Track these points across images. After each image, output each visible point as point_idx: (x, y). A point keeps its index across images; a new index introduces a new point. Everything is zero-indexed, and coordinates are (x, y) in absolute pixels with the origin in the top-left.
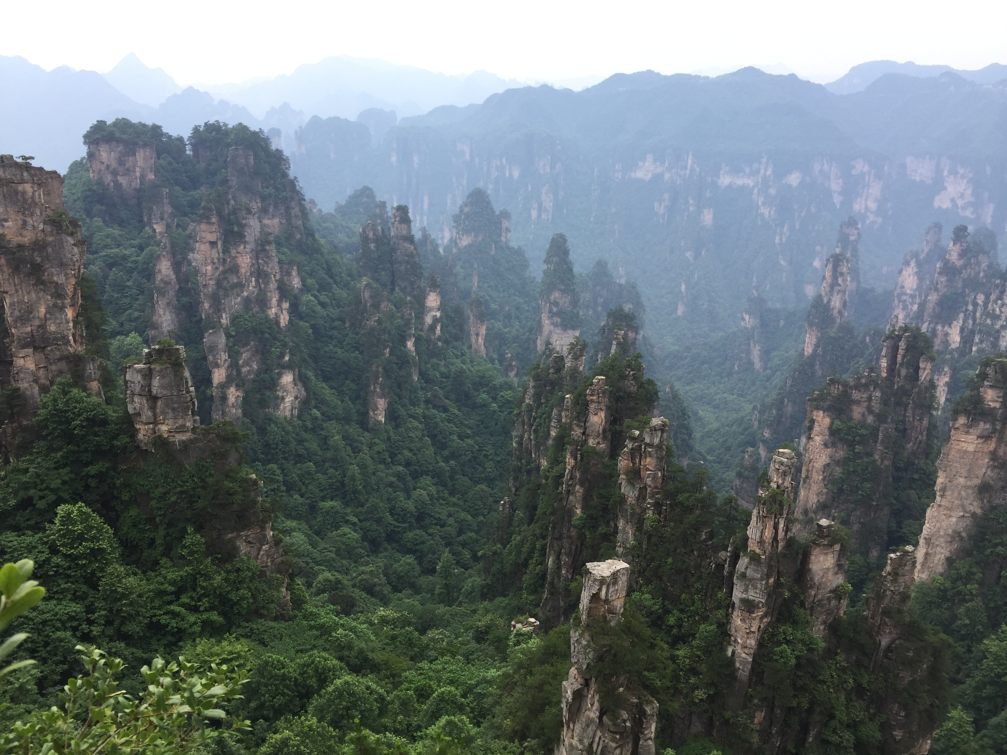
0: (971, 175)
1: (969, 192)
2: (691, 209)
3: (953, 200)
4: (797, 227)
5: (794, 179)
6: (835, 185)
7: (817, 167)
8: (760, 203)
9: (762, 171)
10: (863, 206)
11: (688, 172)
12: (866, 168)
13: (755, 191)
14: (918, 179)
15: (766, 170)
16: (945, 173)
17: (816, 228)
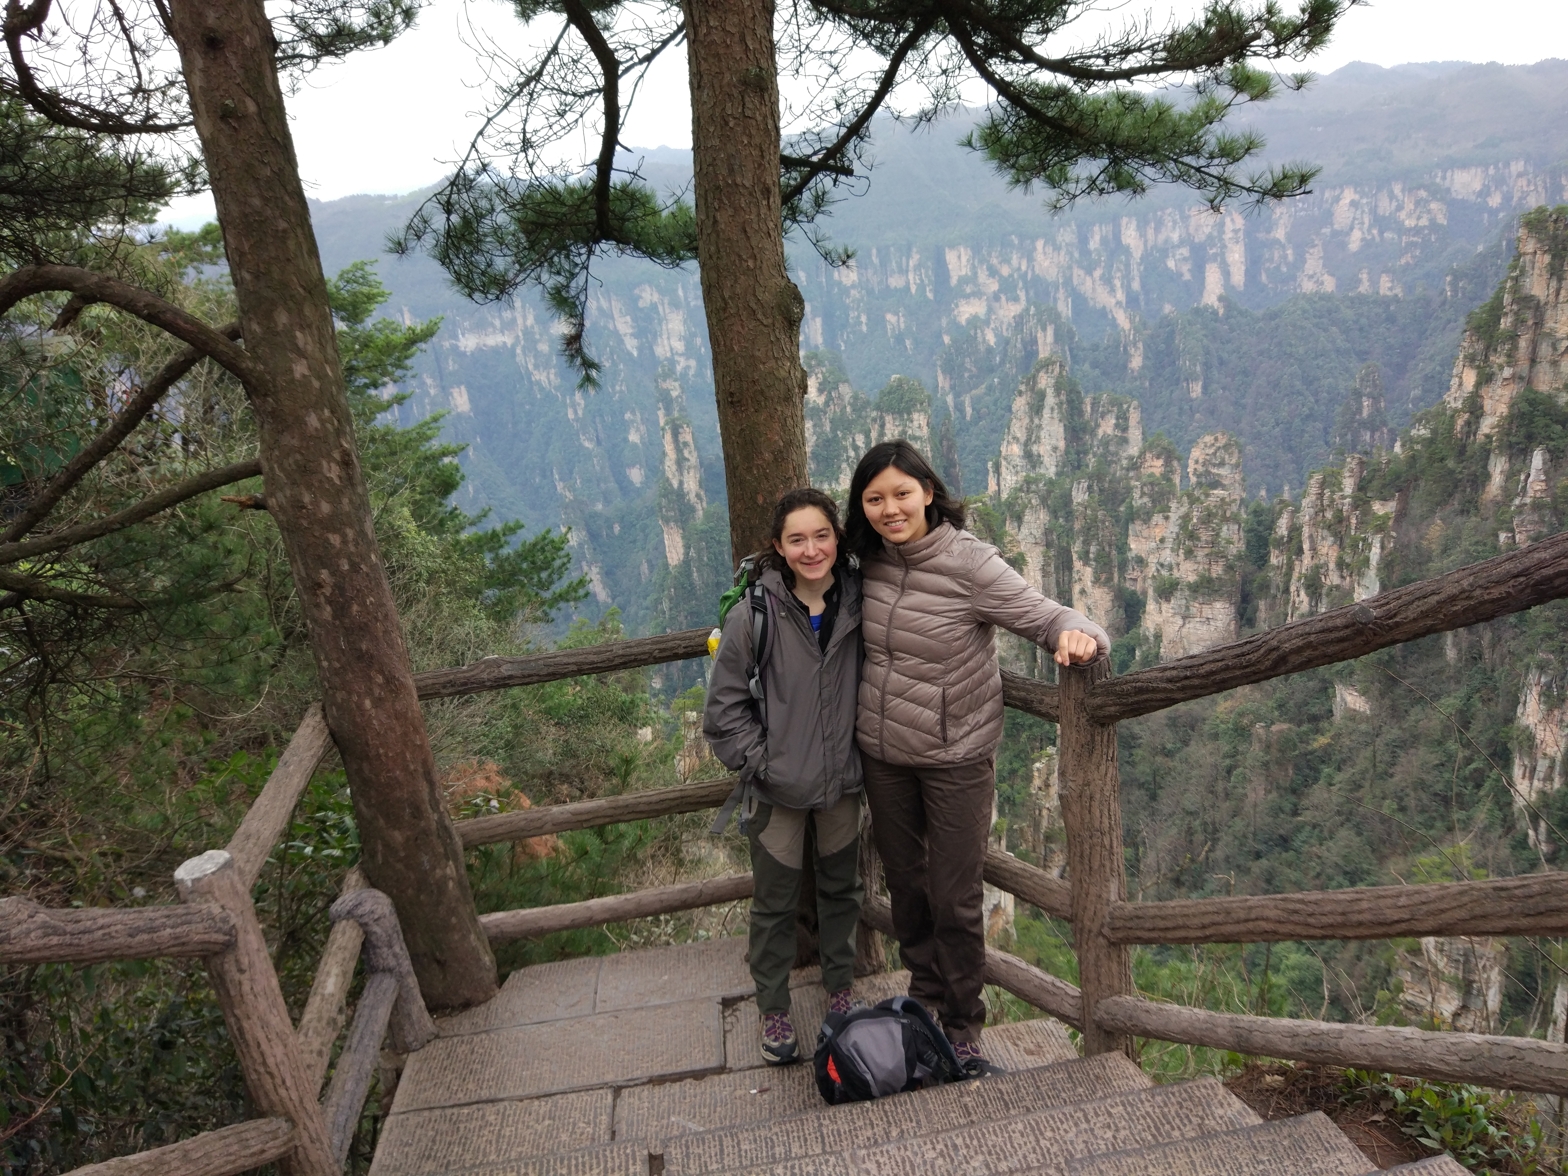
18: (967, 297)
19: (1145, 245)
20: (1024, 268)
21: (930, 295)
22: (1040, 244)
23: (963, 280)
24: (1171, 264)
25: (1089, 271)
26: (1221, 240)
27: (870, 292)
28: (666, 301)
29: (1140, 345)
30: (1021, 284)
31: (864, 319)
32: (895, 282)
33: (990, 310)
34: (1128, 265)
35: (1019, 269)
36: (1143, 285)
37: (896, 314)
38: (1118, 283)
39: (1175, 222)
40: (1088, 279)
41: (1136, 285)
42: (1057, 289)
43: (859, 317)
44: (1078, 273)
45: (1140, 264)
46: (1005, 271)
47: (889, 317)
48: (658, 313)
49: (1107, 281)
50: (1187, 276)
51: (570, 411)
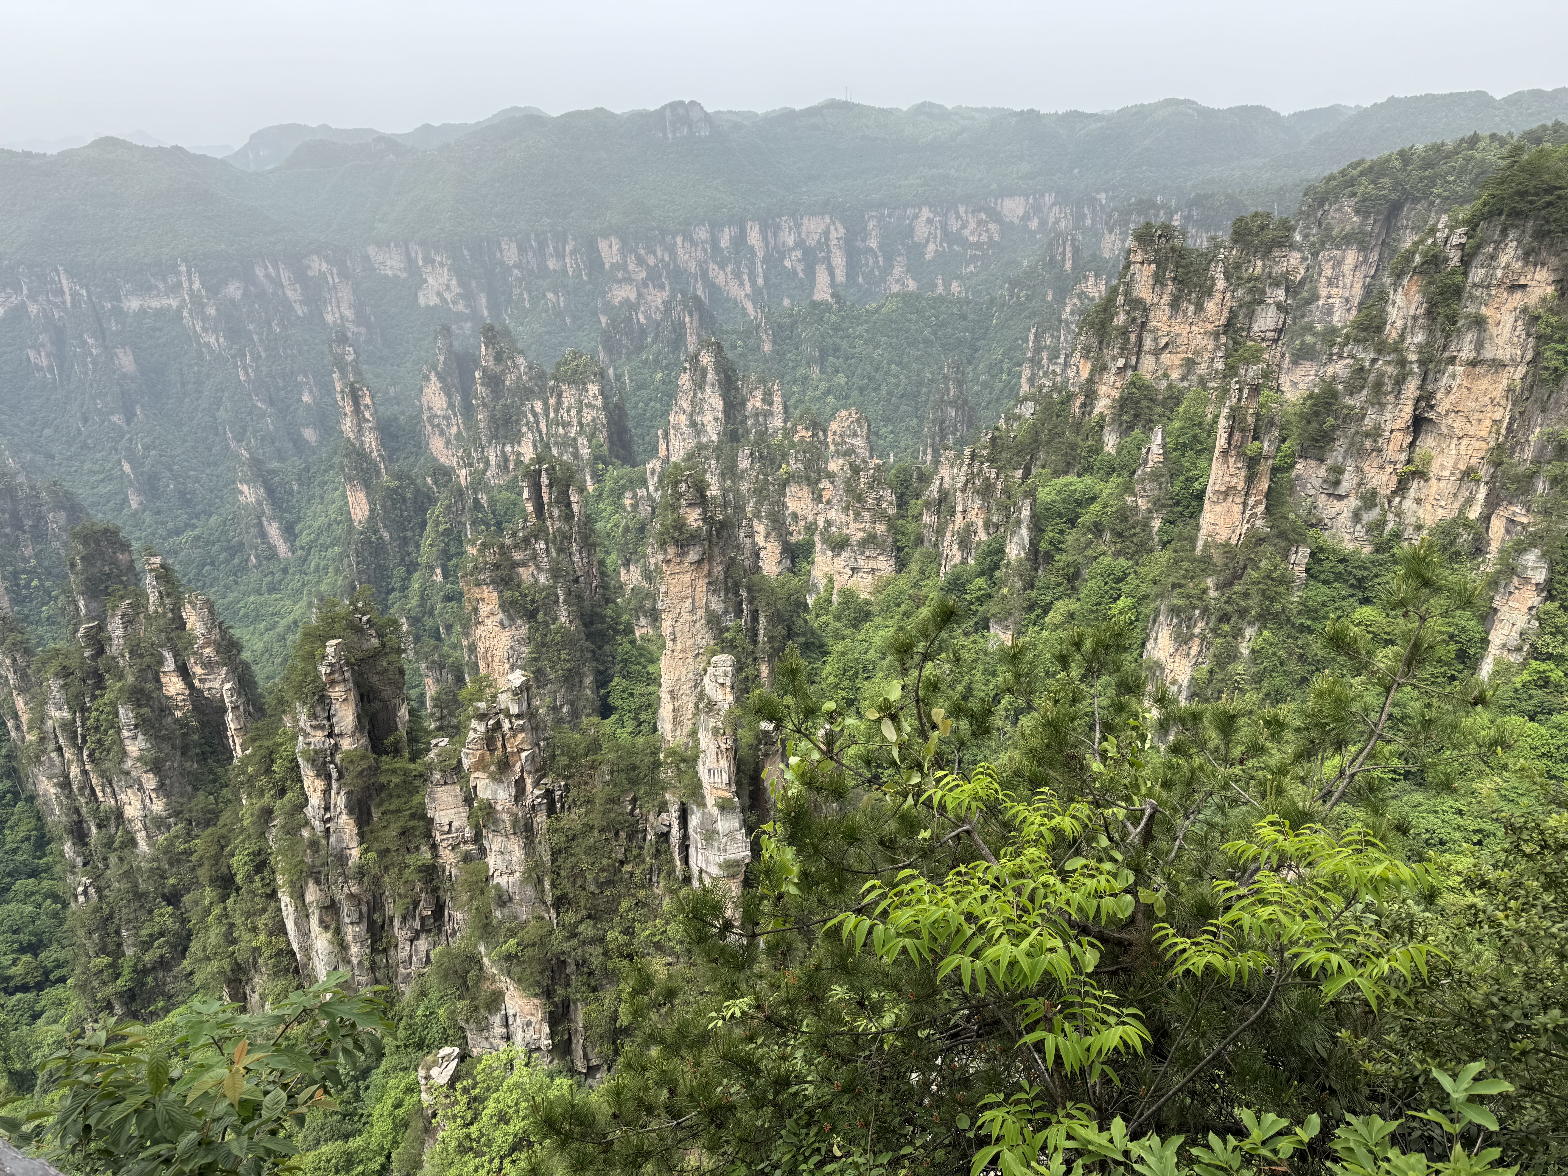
0: (450, 262)
1: (454, 282)
2: (94, 352)
3: (439, 294)
4: (263, 355)
5: (234, 290)
6: (292, 293)
7: (260, 272)
8: (198, 329)
9: (186, 285)
10: (337, 316)
11: (68, 298)
12: (324, 267)
13: (185, 314)
14: (389, 273)
15: (191, 283)
16: (421, 263)
18: (619, 282)
19: (767, 246)
20: (667, 258)
21: (586, 278)
22: (679, 240)
23: (615, 267)
24: (787, 263)
25: (722, 267)
26: (827, 246)
27: (531, 273)
28: (335, 271)
30: (665, 274)
31: (525, 296)
32: (553, 264)
33: (640, 295)
34: (753, 263)
35: (662, 260)
36: (766, 279)
37: (556, 293)
39: (790, 229)
40: (721, 272)
41: (760, 281)
42: (696, 279)
43: (521, 294)
44: (713, 267)
45: (762, 263)
46: (651, 261)
47: (550, 296)
48: (327, 283)
49: (737, 275)
50: (801, 275)
51: (241, 373)
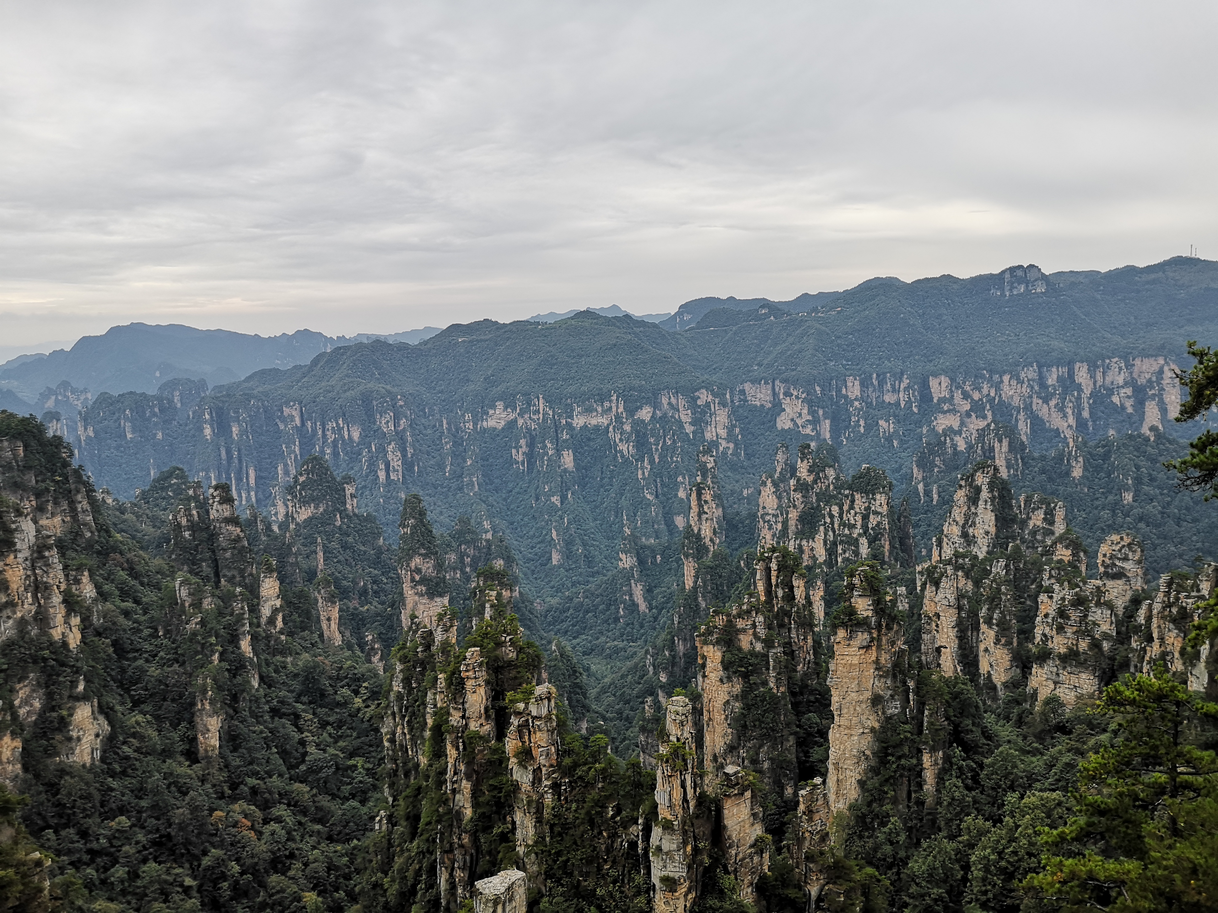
0: (803, 396)
1: (805, 411)
2: (550, 453)
3: (792, 420)
4: (657, 460)
5: (645, 413)
6: (685, 416)
7: (665, 401)
8: (617, 441)
9: (614, 409)
10: (714, 434)
11: (541, 416)
12: (710, 397)
13: (611, 429)
14: (758, 404)
15: (617, 408)
16: (781, 397)
17: (675, 459)
18: (945, 412)
19: (1095, 383)
20: (992, 395)
21: (915, 410)
22: (1006, 378)
23: (942, 400)
24: (1116, 399)
25: (1046, 401)
26: (1159, 384)
27: (869, 405)
28: (717, 401)
29: (1081, 459)
30: (988, 407)
31: (862, 423)
32: (889, 398)
33: (962, 424)
34: (1079, 398)
35: (988, 395)
36: (1091, 413)
37: (887, 421)
38: (1069, 411)
39: (1120, 369)
40: (1045, 406)
41: (1086, 414)
42: (1019, 412)
43: (858, 421)
44: (1037, 402)
45: (1089, 398)
46: (976, 396)
47: (881, 422)
48: (710, 410)
49: (1061, 409)
50: (1130, 410)
51: (640, 472)
